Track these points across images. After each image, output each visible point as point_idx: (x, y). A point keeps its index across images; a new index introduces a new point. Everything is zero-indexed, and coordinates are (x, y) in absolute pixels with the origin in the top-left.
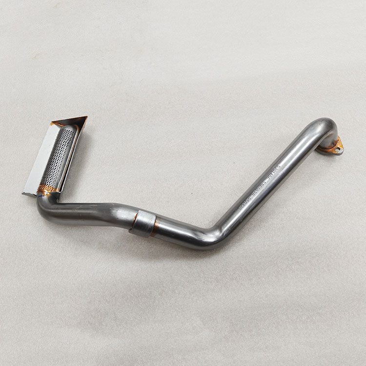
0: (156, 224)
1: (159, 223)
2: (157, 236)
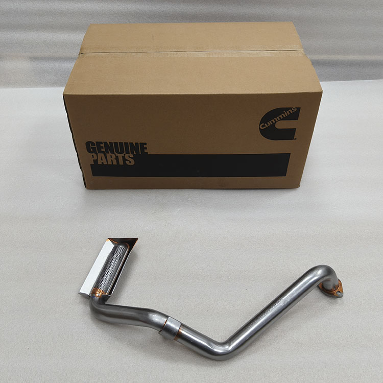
0: (180, 330)
1: (183, 330)
2: (179, 340)
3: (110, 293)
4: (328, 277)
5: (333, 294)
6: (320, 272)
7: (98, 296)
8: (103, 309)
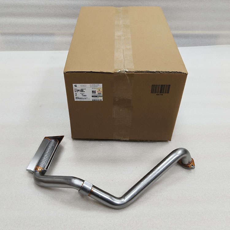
0: (92, 190)
1: (94, 189)
2: (92, 196)
3: (47, 169)
4: (185, 155)
5: (188, 167)
6: (180, 152)
7: (39, 171)
8: (43, 178)
